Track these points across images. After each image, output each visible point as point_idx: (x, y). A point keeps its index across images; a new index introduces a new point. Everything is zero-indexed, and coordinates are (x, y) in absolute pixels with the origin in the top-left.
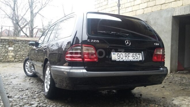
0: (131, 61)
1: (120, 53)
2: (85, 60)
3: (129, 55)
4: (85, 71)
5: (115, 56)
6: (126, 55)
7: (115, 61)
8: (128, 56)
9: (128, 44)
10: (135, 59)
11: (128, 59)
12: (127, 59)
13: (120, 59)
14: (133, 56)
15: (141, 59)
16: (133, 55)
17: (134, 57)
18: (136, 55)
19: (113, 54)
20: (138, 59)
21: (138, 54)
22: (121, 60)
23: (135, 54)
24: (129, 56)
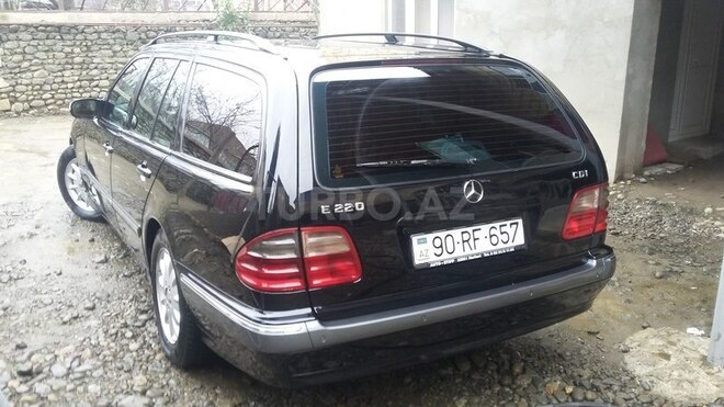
0: (483, 258)
1: (442, 234)
2: (316, 282)
3: (477, 234)
4: (314, 325)
5: (427, 250)
6: (466, 237)
7: (426, 269)
8: (471, 241)
9: (474, 197)
10: (501, 245)
11: (474, 252)
12: (468, 251)
13: (445, 256)
14: (491, 236)
15: (520, 240)
16: (493, 232)
17: (494, 240)
18: (503, 229)
19: (419, 242)
20: (510, 244)
21: (508, 223)
22: (447, 259)
23: (497, 225)
24: (475, 239)
